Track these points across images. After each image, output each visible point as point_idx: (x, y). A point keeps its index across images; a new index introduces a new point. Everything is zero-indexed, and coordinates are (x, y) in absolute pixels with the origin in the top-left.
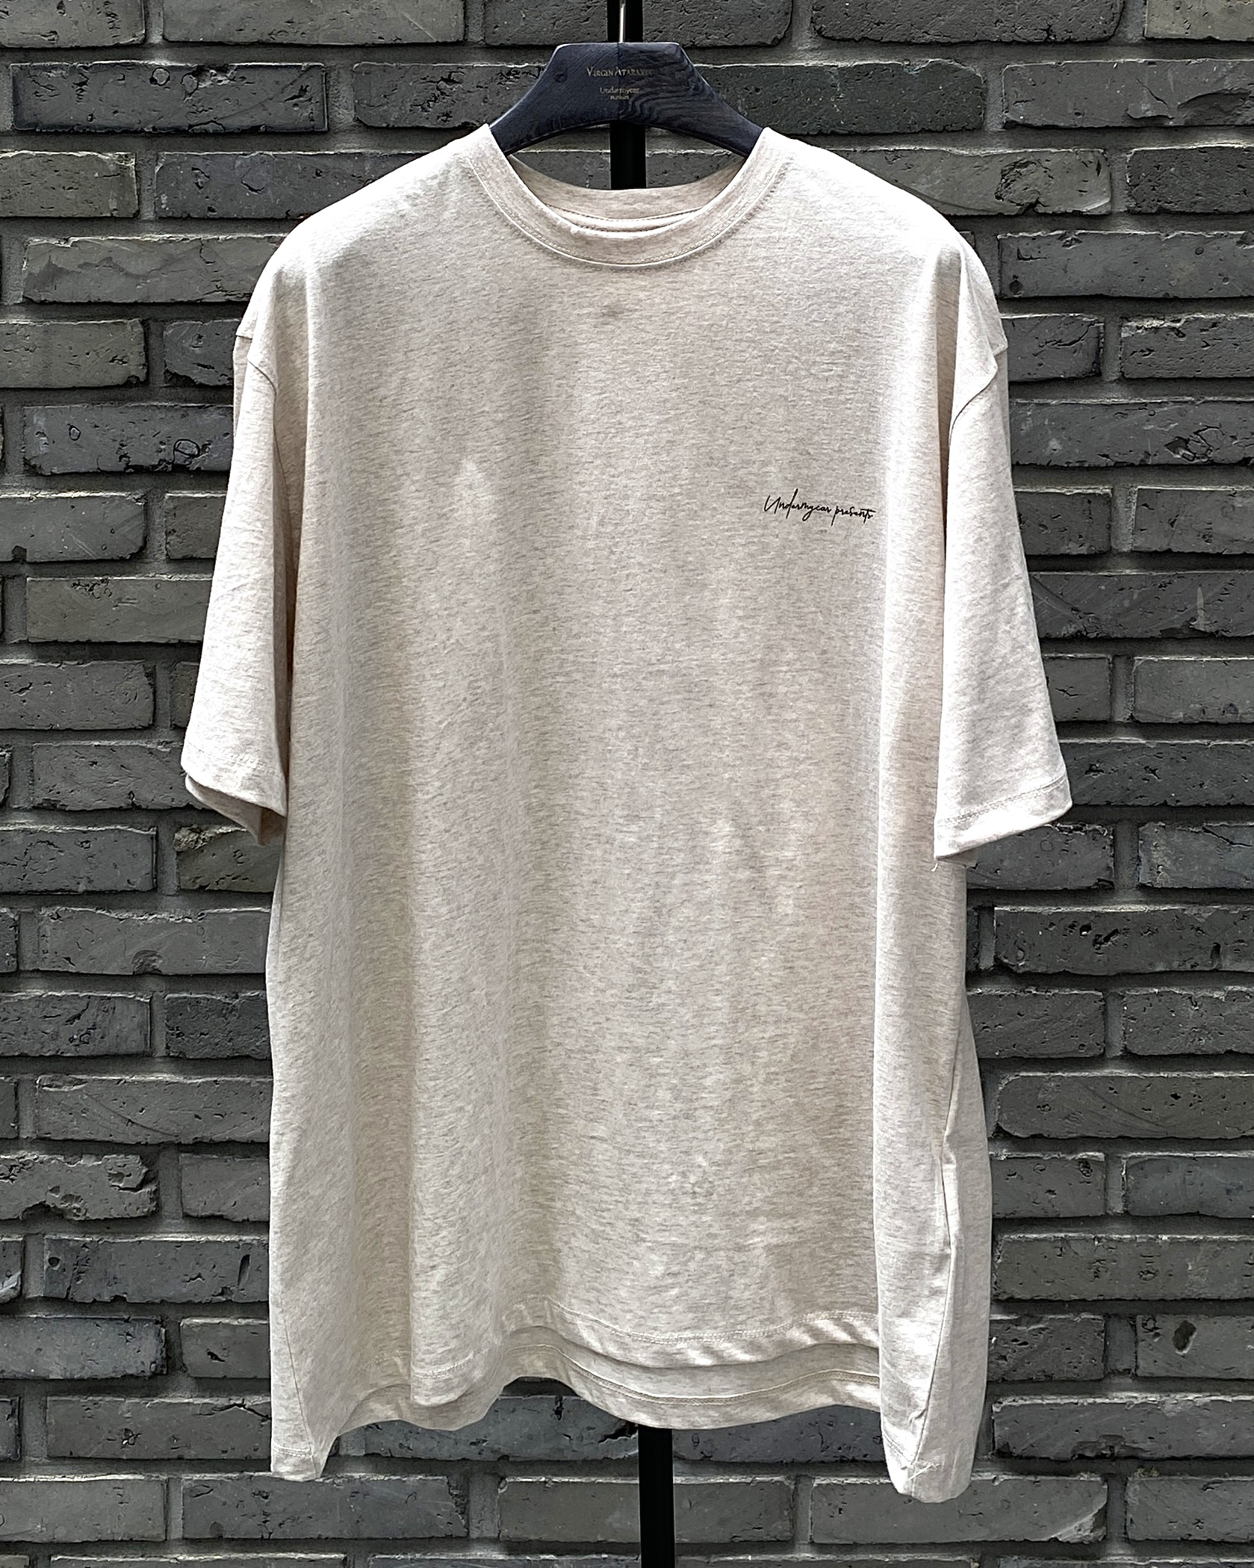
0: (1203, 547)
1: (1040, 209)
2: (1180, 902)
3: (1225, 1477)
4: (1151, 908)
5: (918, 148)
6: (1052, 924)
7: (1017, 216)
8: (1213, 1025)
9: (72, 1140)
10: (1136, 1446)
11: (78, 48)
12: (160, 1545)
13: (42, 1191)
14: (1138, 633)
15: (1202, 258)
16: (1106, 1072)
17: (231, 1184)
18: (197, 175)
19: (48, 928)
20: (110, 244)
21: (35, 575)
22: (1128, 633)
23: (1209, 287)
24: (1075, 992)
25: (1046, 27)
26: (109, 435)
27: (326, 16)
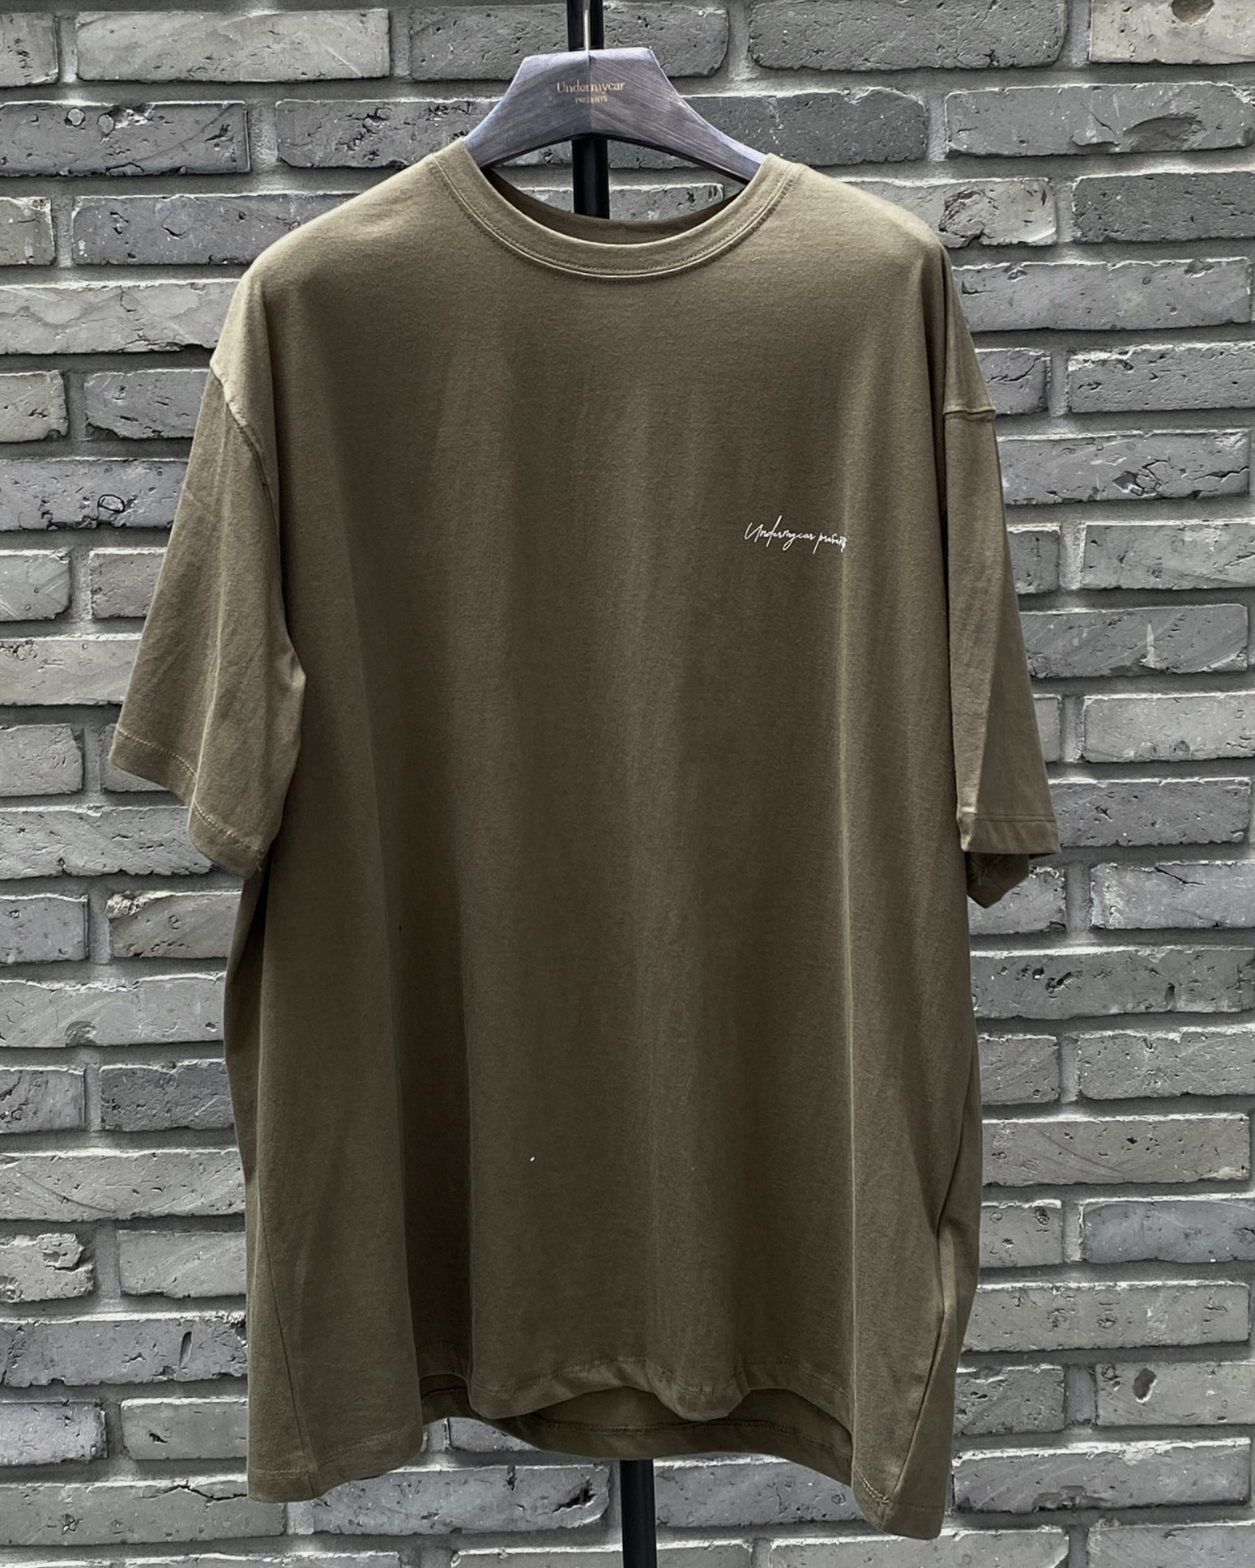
0: (1152, 582)
1: (985, 241)
2: (1133, 944)
3: (1186, 1523)
4: (1104, 949)
5: (860, 180)
6: (1004, 969)
7: (960, 248)
8: (1167, 1067)
9: (5, 1220)
10: (1096, 1495)
14: (1089, 671)
15: (1149, 289)
17: (172, 1259)
18: (116, 221)
22: (1077, 672)
23: (1156, 317)
24: (1029, 1036)
25: (989, 52)
26: (30, 491)
27: (246, 51)
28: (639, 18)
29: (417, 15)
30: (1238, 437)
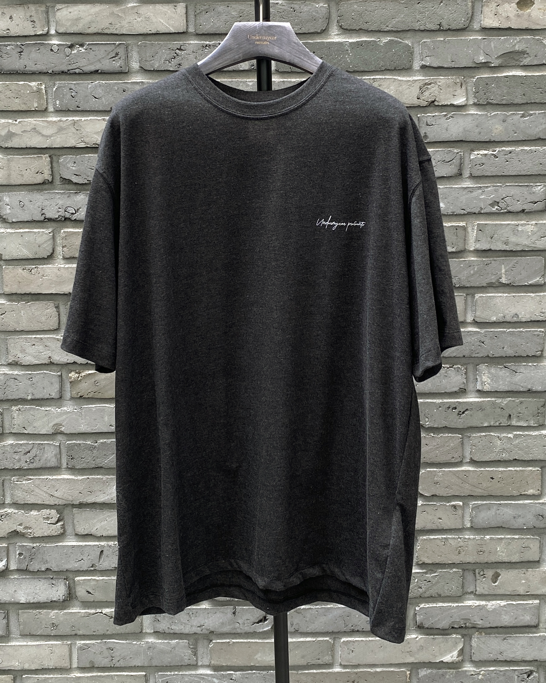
0: (505, 247)
1: (436, 103)
2: (494, 397)
3: (512, 634)
4: (482, 399)
5: (384, 77)
6: (440, 407)
7: (426, 106)
8: (507, 448)
9: (27, 504)
10: (475, 623)
11: (19, 36)
12: (68, 670)
13: (15, 525)
14: (477, 284)
15: (505, 124)
16: (463, 468)
17: (96, 520)
18: (72, 92)
19: (15, 415)
20: (35, 122)
21: (6, 265)
22: (472, 285)
23: (508, 136)
24: (450, 435)
25: (439, 23)
26: (37, 205)
27: (127, 21)
28: (291, 8)
29: (198, 7)
30: (542, 187)
